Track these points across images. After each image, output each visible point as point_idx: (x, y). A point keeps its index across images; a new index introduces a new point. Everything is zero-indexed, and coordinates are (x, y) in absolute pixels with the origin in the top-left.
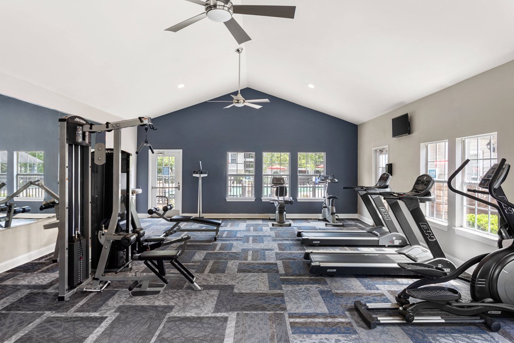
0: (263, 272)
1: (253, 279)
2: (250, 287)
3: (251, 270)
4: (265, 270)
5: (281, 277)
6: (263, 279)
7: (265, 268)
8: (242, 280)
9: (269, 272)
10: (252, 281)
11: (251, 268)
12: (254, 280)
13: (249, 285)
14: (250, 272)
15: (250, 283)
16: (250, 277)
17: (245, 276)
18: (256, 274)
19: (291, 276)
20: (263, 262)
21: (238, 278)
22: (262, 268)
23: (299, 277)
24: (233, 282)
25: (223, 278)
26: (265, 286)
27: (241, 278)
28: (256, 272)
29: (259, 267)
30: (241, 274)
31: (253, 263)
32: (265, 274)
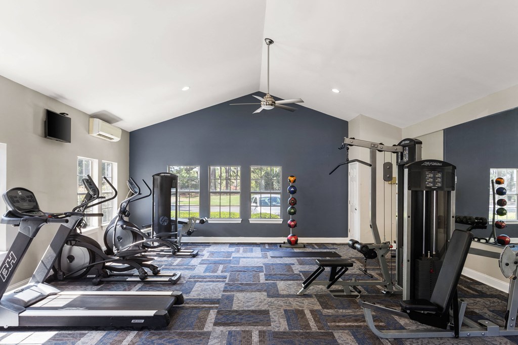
0: (236, 311)
1: (250, 304)
2: (252, 296)
3: (252, 314)
4: (234, 314)
5: (217, 305)
6: (239, 303)
7: (234, 318)
8: (260, 302)
9: (230, 311)
10: (250, 302)
11: (252, 317)
12: (248, 302)
13: (253, 298)
14: (253, 311)
15: (253, 300)
16: (253, 306)
17: (258, 306)
18: (246, 309)
19: (205, 307)
20: (233, 328)
21: (265, 304)
22: (237, 317)
23: (197, 305)
24: (270, 300)
25: (282, 304)
26: (237, 297)
27: (263, 304)
28: (245, 311)
29: (242, 319)
30: (263, 309)
31: (250, 324)
32: (235, 309)
